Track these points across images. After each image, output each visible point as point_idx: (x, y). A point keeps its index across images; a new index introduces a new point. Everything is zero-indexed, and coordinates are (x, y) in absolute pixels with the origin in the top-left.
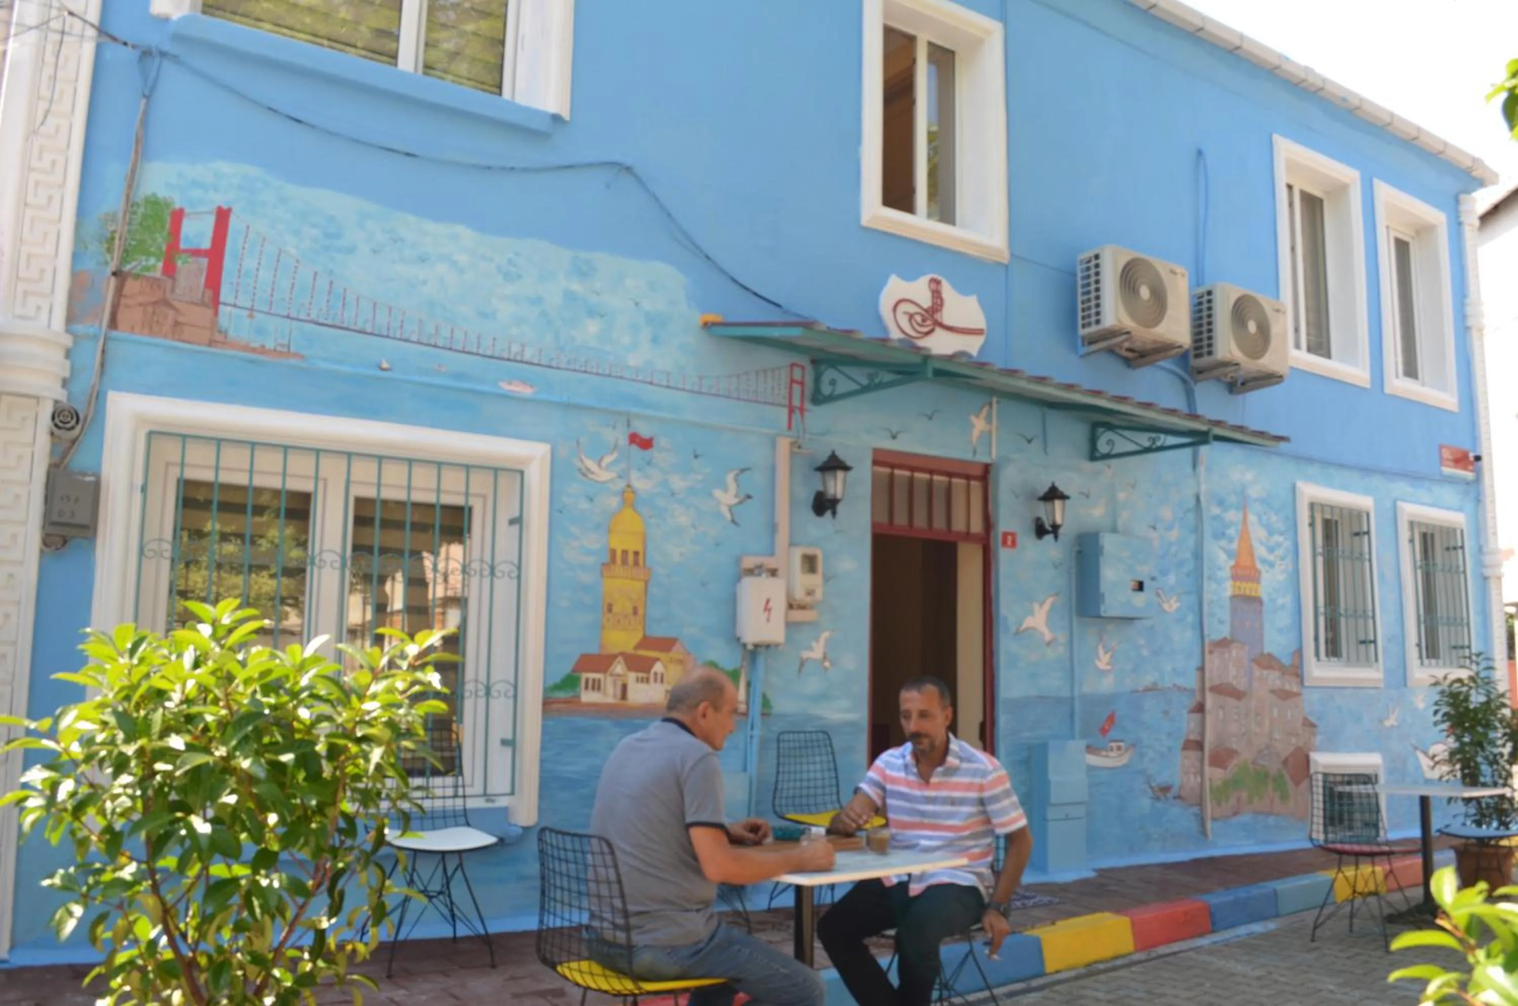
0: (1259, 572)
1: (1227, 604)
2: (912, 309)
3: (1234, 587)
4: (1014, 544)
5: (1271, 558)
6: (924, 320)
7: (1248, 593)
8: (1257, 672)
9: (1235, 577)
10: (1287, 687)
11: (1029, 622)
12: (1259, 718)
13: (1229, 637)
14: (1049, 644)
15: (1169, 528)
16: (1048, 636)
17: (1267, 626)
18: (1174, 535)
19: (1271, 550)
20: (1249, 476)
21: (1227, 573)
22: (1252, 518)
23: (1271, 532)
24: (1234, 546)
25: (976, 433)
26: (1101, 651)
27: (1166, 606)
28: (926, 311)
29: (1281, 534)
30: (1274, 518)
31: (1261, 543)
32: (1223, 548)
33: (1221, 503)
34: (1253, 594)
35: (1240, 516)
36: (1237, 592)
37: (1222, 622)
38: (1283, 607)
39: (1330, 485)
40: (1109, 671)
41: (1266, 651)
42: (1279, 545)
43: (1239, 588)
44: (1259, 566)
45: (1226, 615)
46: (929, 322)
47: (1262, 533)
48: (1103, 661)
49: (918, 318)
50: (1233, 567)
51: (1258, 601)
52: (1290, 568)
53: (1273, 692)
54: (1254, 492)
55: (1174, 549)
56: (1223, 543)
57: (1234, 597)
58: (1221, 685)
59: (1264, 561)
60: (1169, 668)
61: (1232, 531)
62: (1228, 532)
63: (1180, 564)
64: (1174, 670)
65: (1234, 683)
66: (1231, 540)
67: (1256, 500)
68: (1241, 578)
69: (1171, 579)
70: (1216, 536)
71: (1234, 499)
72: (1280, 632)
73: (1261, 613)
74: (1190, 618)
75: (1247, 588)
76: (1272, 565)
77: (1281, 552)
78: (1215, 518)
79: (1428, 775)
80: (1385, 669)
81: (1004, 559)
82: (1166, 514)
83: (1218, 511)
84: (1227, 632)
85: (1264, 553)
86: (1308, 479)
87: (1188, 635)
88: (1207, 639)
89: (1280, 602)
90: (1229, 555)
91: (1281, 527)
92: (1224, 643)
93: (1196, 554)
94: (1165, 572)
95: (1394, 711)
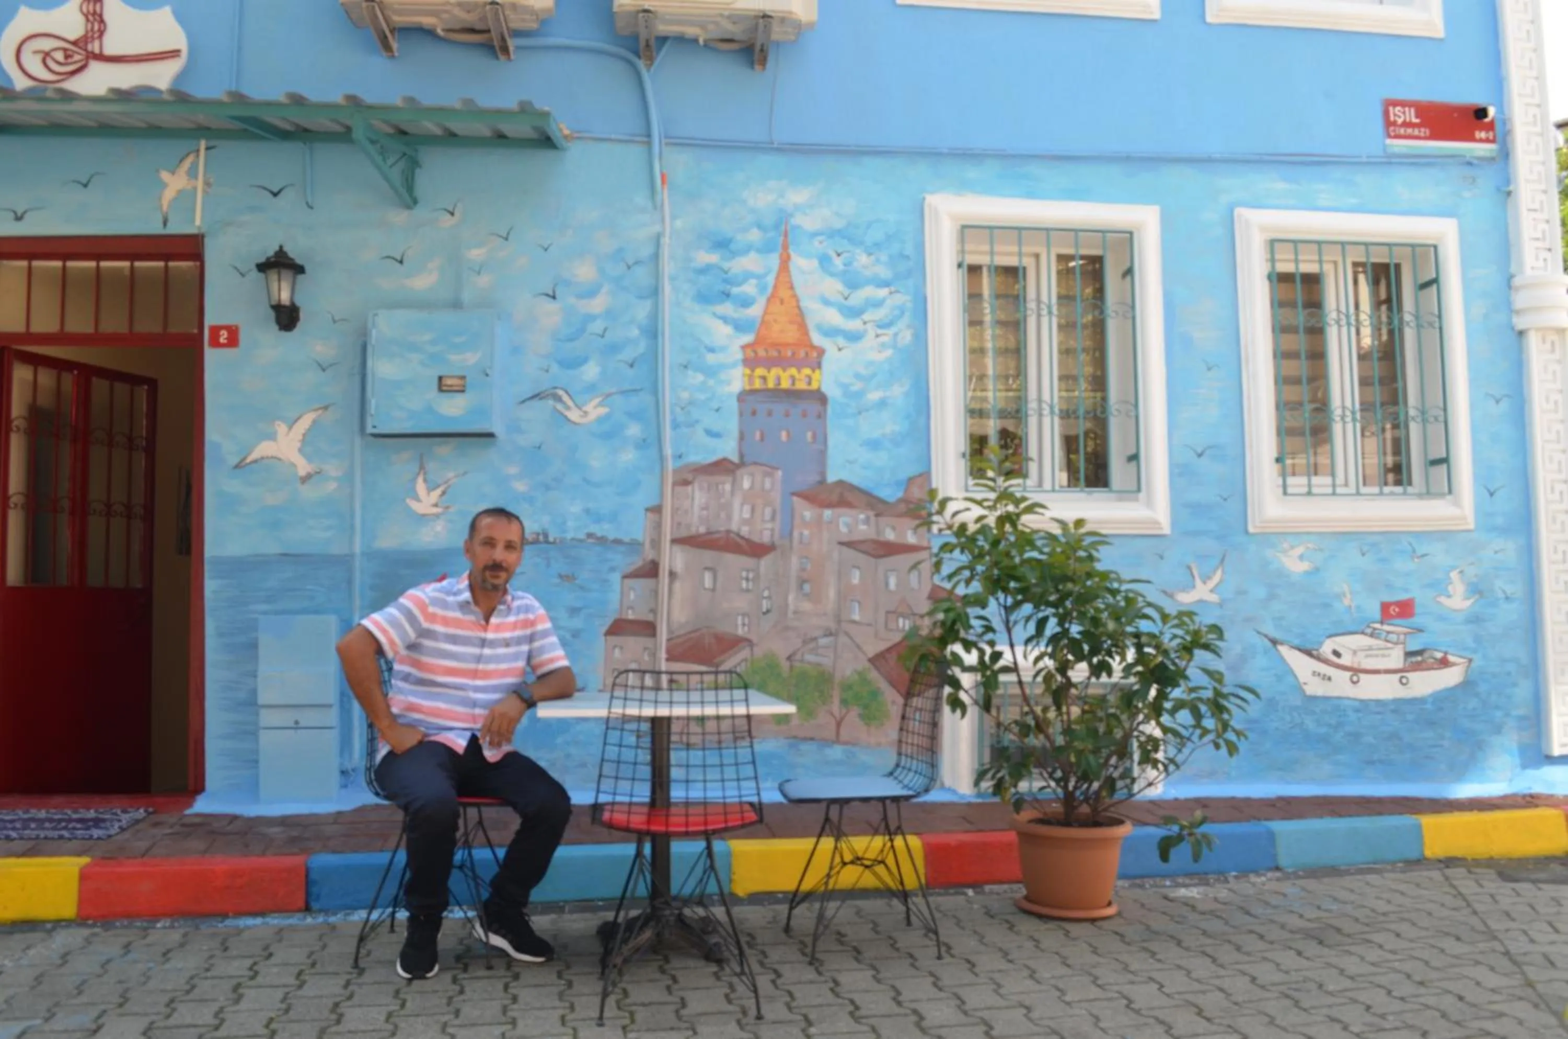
0: (820, 351)
1: (734, 405)
2: (47, 44)
3: (751, 378)
4: (233, 341)
5: (854, 325)
6: (67, 57)
7: (785, 384)
8: (808, 513)
9: (750, 362)
10: (890, 536)
11: (264, 449)
12: (807, 587)
13: (735, 458)
14: (305, 479)
15: (592, 293)
16: (303, 467)
17: (835, 438)
18: (597, 305)
19: (852, 312)
20: (797, 197)
21: (735, 355)
22: (801, 264)
23: (853, 284)
24: (756, 311)
25: (169, 194)
26: (421, 487)
27: (574, 414)
28: (75, 43)
29: (886, 284)
30: (862, 259)
31: (827, 302)
32: (725, 319)
33: (722, 244)
34: (801, 385)
35: (774, 261)
36: (758, 384)
37: (715, 433)
38: (882, 404)
39: (1031, 195)
40: (437, 516)
41: (832, 477)
42: (877, 303)
43: (764, 379)
44: (817, 339)
45: (732, 425)
46: (77, 57)
47: (833, 287)
48: (426, 501)
49: (59, 56)
50: (748, 347)
51: (821, 398)
52: (907, 337)
53: (849, 544)
54: (806, 222)
55: (597, 326)
56: (727, 308)
57: (748, 393)
58: (709, 533)
59: (831, 332)
60: (576, 508)
61: (749, 288)
62: (735, 290)
63: (614, 348)
64: (587, 511)
65: (745, 531)
66: (746, 303)
67: (815, 234)
68: (770, 363)
69: (591, 371)
70: (704, 298)
71: (754, 236)
72: (874, 445)
73: (821, 416)
74: (634, 430)
75: (784, 378)
76: (854, 337)
77: (880, 314)
78: (705, 270)
79: (1315, 688)
80: (1178, 504)
81: (212, 357)
82: (584, 272)
83: (712, 258)
84: (728, 449)
85: (834, 317)
86: (964, 187)
87: (629, 456)
88: (670, 465)
89: (874, 396)
90: (739, 327)
91: (884, 273)
92: (721, 467)
93: (653, 332)
94: (575, 363)
95: (1205, 579)
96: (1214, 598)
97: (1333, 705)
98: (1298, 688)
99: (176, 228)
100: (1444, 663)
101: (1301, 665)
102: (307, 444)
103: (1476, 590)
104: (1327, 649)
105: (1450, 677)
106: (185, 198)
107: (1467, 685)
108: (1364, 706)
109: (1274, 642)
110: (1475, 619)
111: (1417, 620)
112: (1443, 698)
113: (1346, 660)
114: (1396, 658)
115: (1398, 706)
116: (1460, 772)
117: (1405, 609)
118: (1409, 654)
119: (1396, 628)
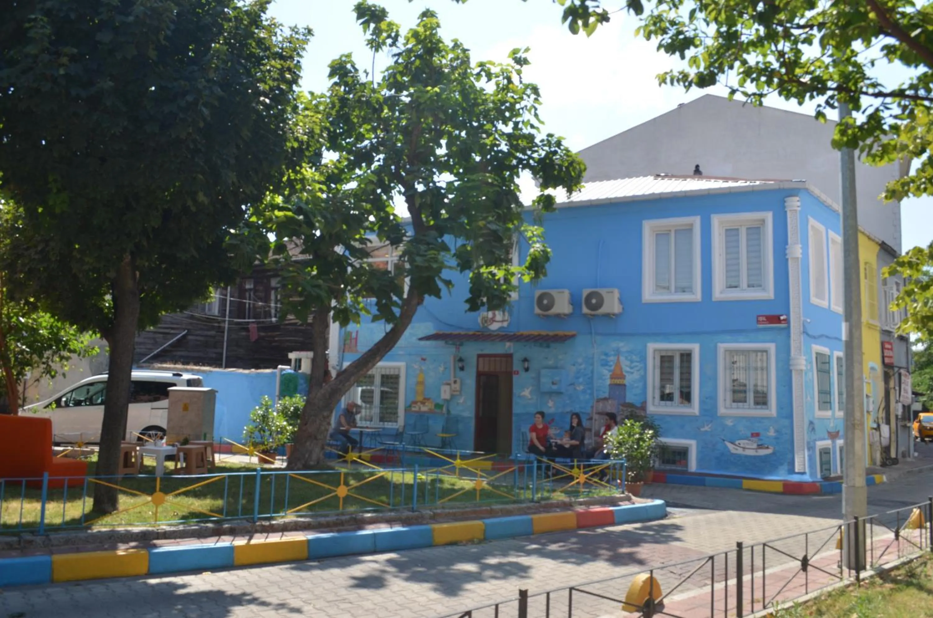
0: (625, 376)
1: (608, 387)
2: (487, 319)
3: (611, 382)
4: (518, 374)
5: (632, 371)
7: (618, 383)
8: (622, 408)
9: (612, 378)
11: (523, 394)
13: (608, 397)
14: (530, 399)
15: (581, 365)
16: (530, 397)
17: (628, 394)
18: (583, 366)
19: (631, 368)
20: (621, 344)
21: (608, 376)
22: (622, 358)
23: (632, 362)
24: (612, 368)
27: (578, 388)
28: (491, 319)
29: (638, 362)
30: (634, 357)
31: (627, 366)
32: (606, 370)
33: (606, 354)
34: (621, 383)
35: (616, 358)
36: (613, 383)
37: (604, 392)
38: (638, 387)
41: (627, 402)
42: (637, 366)
43: (614, 381)
44: (624, 373)
45: (607, 390)
46: (491, 321)
47: (628, 363)
48: (551, 404)
50: (611, 375)
51: (624, 385)
52: (642, 373)
54: (624, 349)
55: (582, 371)
56: (607, 367)
57: (610, 385)
59: (627, 372)
60: (578, 406)
61: (611, 363)
62: (608, 364)
63: (585, 375)
66: (611, 366)
67: (624, 352)
68: (615, 378)
69: (581, 380)
70: (603, 365)
71: (613, 353)
72: (635, 395)
73: (625, 389)
74: (589, 391)
75: (618, 381)
76: (632, 373)
77: (637, 368)
78: (603, 360)
79: (734, 451)
80: (701, 409)
81: (515, 377)
82: (580, 360)
83: (603, 357)
84: (606, 395)
85: (628, 369)
86: (656, 341)
87: (588, 397)
88: (595, 398)
89: (636, 385)
90: (610, 371)
91: (638, 360)
92: (605, 399)
93: (592, 372)
94: (578, 378)
95: (708, 425)
96: (709, 430)
97: (739, 456)
98: (729, 451)
99: (508, 352)
100: (767, 448)
101: (730, 446)
102: (531, 393)
103: (777, 431)
104: (737, 442)
105: (769, 451)
106: (510, 347)
107: (774, 453)
108: (746, 456)
109: (724, 440)
110: (776, 438)
111: (761, 437)
112: (766, 456)
113: (742, 445)
114: (755, 446)
115: (755, 457)
116: (770, 473)
117: (758, 435)
118: (758, 445)
119: (754, 439)
